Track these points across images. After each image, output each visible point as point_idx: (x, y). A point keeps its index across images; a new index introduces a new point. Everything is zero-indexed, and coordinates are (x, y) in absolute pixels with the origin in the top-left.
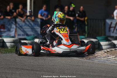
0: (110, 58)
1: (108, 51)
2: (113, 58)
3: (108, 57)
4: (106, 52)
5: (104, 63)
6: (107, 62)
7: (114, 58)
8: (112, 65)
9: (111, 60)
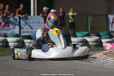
0: (108, 61)
1: (107, 53)
2: (111, 60)
3: (107, 59)
4: (104, 54)
5: (103, 66)
6: (105, 64)
7: (113, 60)
8: (110, 68)
9: (109, 62)
